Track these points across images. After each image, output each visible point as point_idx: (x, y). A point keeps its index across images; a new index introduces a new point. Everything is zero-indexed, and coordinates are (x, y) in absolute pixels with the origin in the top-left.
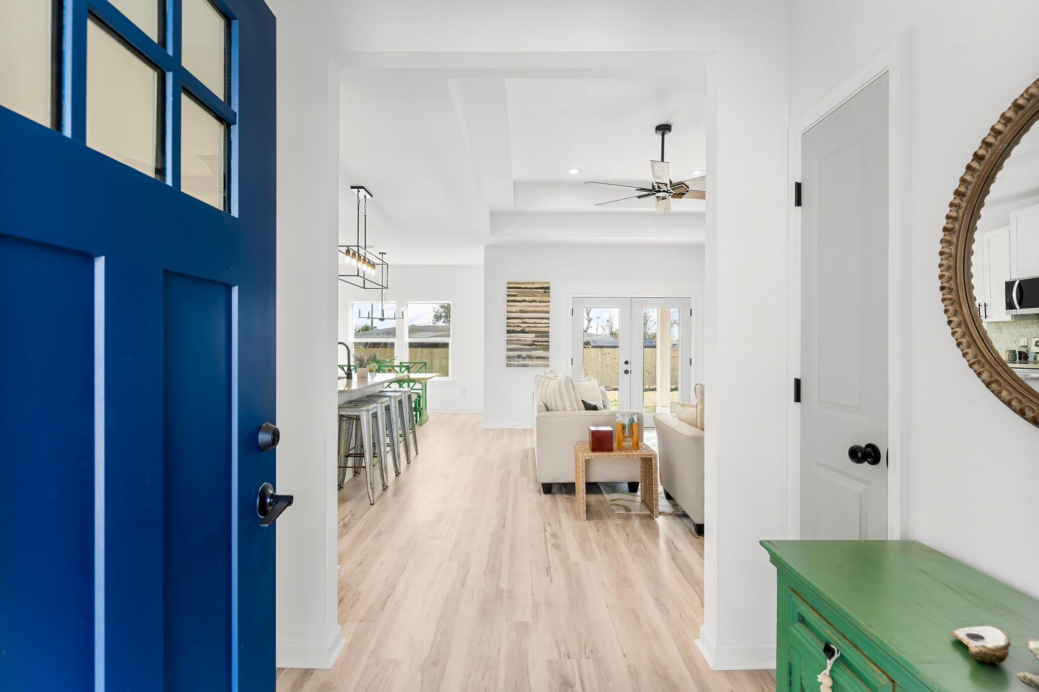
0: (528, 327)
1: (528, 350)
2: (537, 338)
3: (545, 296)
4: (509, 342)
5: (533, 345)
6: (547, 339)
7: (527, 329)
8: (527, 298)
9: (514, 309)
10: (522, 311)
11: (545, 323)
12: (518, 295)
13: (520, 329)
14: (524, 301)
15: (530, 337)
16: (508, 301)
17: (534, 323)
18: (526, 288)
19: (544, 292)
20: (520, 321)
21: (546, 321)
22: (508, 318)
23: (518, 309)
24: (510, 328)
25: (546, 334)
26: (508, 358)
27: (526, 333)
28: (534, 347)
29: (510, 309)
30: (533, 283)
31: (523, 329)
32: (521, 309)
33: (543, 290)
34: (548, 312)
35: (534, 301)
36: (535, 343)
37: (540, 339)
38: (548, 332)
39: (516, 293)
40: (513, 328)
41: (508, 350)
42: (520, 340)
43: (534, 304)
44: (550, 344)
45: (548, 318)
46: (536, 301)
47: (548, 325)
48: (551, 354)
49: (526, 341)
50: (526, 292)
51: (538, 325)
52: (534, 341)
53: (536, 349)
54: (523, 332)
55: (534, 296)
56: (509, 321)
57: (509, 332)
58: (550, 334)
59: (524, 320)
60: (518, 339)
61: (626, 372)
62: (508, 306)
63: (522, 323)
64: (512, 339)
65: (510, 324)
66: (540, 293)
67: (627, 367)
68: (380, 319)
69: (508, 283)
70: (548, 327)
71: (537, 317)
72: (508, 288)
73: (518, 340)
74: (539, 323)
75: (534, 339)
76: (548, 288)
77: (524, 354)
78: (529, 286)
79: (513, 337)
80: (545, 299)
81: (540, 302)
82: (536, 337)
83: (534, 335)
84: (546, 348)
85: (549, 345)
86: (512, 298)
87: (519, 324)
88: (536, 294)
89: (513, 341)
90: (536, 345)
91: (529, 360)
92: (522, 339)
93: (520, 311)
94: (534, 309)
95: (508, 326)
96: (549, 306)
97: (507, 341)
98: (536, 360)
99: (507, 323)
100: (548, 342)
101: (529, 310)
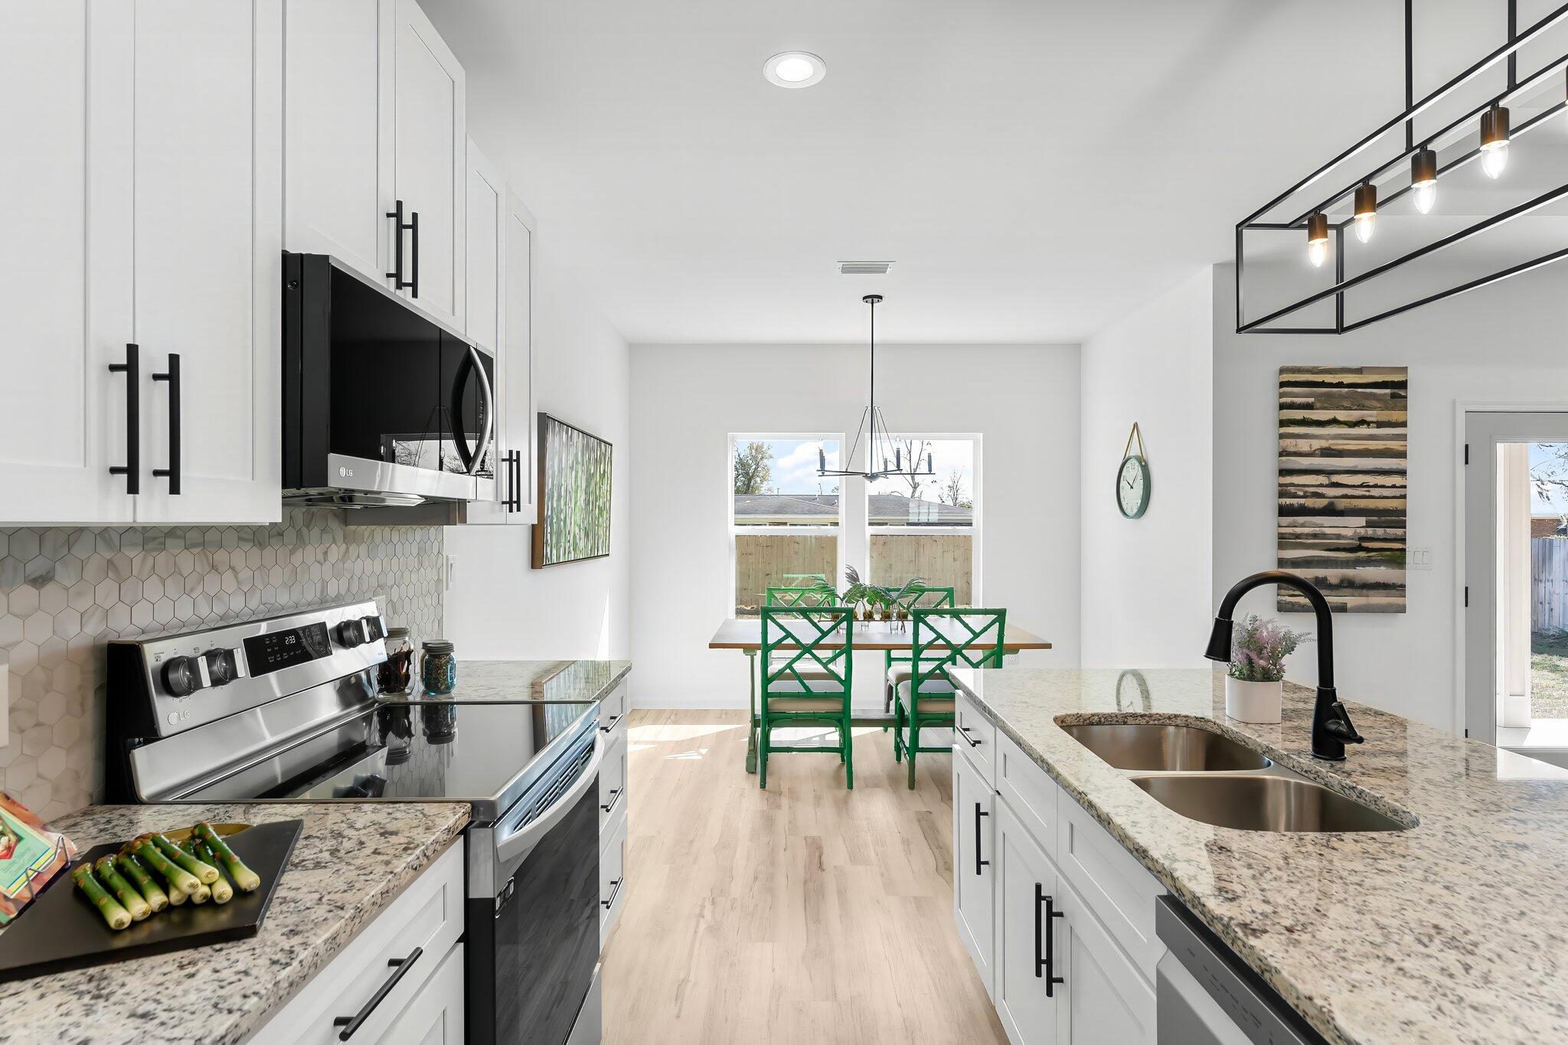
0: (1346, 496)
1: (1346, 564)
2: (1370, 531)
3: (1393, 409)
4: (1285, 541)
5: (1360, 548)
6: (1399, 532)
7: (1342, 504)
8: (1341, 415)
9: (1304, 445)
10: (1327, 452)
11: (1394, 486)
12: (1318, 405)
13: (1321, 503)
14: (1334, 422)
15: (1351, 527)
16: (1283, 423)
17: (1361, 486)
18: (1340, 385)
19: (1393, 396)
20: (1322, 479)
21: (1397, 480)
22: (1283, 472)
23: (1316, 444)
24: (1289, 501)
25: (1396, 518)
27: (1341, 513)
28: (1363, 554)
29: (1290, 444)
30: (1359, 371)
31: (1331, 504)
32: (1324, 444)
33: (1388, 391)
34: (1403, 455)
35: (1362, 422)
36: (1365, 544)
37: (1380, 532)
38: (1403, 513)
39: (1311, 400)
40: (1302, 501)
42: (1324, 536)
43: (1363, 430)
44: (1409, 546)
45: (1402, 473)
46: (1368, 424)
47: (1399, 491)
48: (1412, 575)
49: (1339, 536)
50: (1342, 397)
51: (1375, 492)
52: (1363, 539)
53: (1367, 562)
54: (1330, 511)
55: (1362, 407)
56: (1288, 480)
57: (1284, 511)
58: (1409, 519)
59: (1335, 478)
60: (1317, 530)
63: (1327, 486)
64: (1299, 530)
65: (1292, 489)
66: (1374, 396)
68: (866, 475)
69: (1282, 370)
71: (1370, 467)
73: (1315, 536)
74: (1376, 486)
75: (1362, 531)
76: (1403, 385)
77: (1332, 575)
78: (1349, 379)
79: (1303, 526)
80: (1395, 416)
81: (1380, 424)
82: (1369, 525)
83: (1362, 521)
84: (1397, 558)
85: (1404, 550)
86: (1298, 414)
87: (1320, 490)
88: (1368, 403)
89: (1298, 536)
90: (1368, 550)
91: (1349, 591)
92: (1328, 531)
93: (1322, 449)
94: (1364, 447)
95: (1281, 495)
96: (1404, 437)
97: (1281, 536)
98: (1371, 592)
99: (1280, 485)
100: (1403, 540)
101: (1347, 448)
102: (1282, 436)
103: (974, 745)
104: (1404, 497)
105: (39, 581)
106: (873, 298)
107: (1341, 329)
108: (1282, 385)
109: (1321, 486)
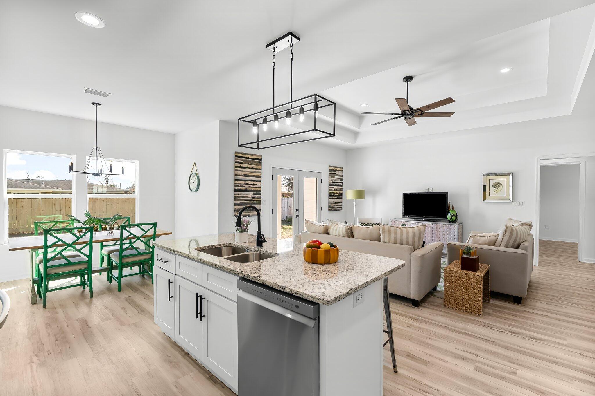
0: (249, 187)
1: (249, 204)
3: (259, 165)
4: (236, 199)
6: (260, 196)
7: (249, 189)
8: (249, 166)
9: (240, 173)
10: (246, 176)
11: (259, 185)
12: (244, 163)
13: (244, 189)
14: (247, 167)
15: (250, 195)
16: (236, 167)
17: (252, 184)
18: (248, 158)
19: (259, 162)
20: (244, 182)
21: (260, 183)
22: (236, 180)
23: (243, 173)
24: (237, 188)
25: (259, 193)
26: (236, 211)
27: (248, 191)
28: (253, 202)
29: (237, 172)
30: (252, 155)
31: (246, 189)
32: (245, 173)
34: (260, 177)
35: (253, 168)
36: (253, 199)
37: (256, 196)
38: (261, 191)
39: (242, 161)
40: (240, 188)
41: (236, 204)
42: (245, 197)
43: (253, 170)
45: (261, 181)
47: (259, 186)
48: (262, 207)
49: (248, 197)
50: (249, 161)
51: (255, 186)
52: (253, 198)
53: (254, 204)
54: (246, 191)
55: (253, 164)
56: (237, 182)
57: (236, 191)
58: (262, 193)
59: (248, 182)
61: (297, 216)
64: (239, 196)
65: (238, 185)
66: (255, 162)
67: (297, 213)
68: (94, 174)
69: (236, 153)
71: (254, 180)
73: (243, 197)
74: (255, 184)
75: (253, 196)
76: (261, 160)
78: (250, 157)
79: (240, 194)
80: (259, 167)
81: (257, 169)
82: (254, 194)
83: (252, 193)
84: (259, 203)
85: (261, 200)
86: (239, 165)
87: (244, 185)
89: (239, 197)
90: (254, 201)
92: (246, 196)
93: (244, 175)
94: (253, 174)
95: (235, 186)
96: (261, 173)
97: (235, 197)
99: (235, 183)
100: (260, 198)
101: (250, 174)
102: (235, 170)
103: (166, 263)
104: (261, 187)
106: (97, 104)
107: (258, 149)
108: (236, 156)
109: (244, 184)
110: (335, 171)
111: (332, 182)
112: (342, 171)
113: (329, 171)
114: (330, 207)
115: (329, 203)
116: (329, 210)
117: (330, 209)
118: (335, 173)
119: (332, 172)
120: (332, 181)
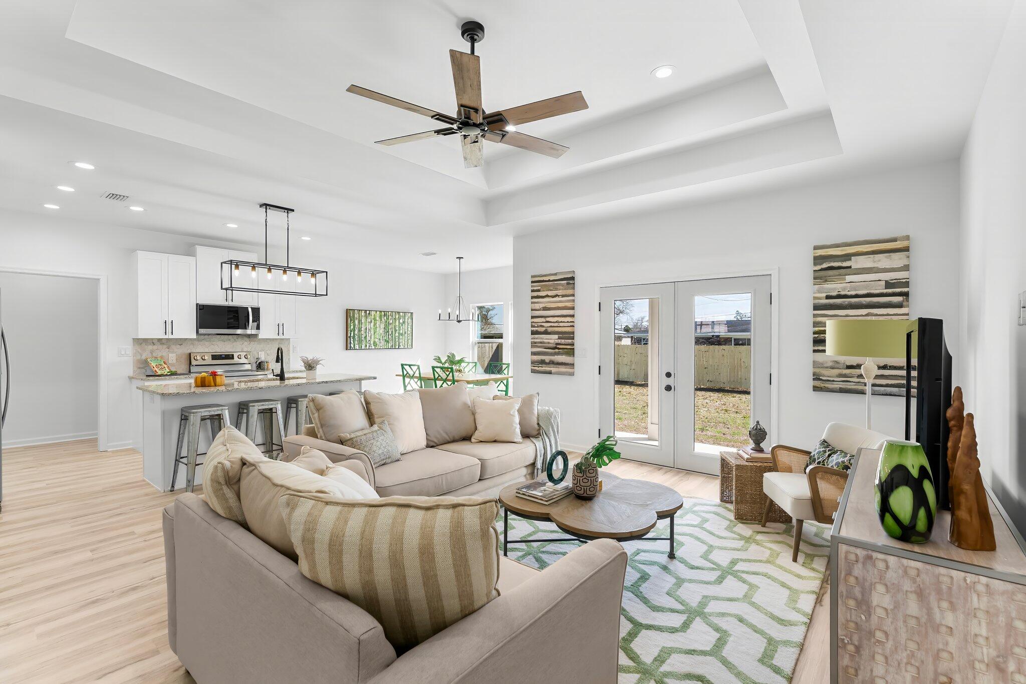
0: (551, 327)
1: (552, 354)
2: (559, 341)
3: (569, 289)
4: (534, 344)
5: (556, 348)
6: (571, 341)
7: (550, 330)
8: (550, 293)
9: (537, 306)
10: (545, 309)
11: (568, 322)
12: (542, 290)
13: (543, 329)
14: (547, 296)
15: (553, 339)
16: (533, 297)
17: (556, 322)
18: (549, 281)
19: (568, 284)
20: (543, 320)
21: (569, 319)
22: (533, 317)
23: (542, 306)
24: (534, 329)
25: (571, 335)
26: (533, 362)
27: (549, 333)
28: (557, 350)
29: (534, 306)
30: (556, 274)
31: (547, 329)
32: (544, 305)
33: (565, 282)
34: (573, 308)
35: (556, 296)
36: (558, 346)
37: (563, 341)
38: (573, 333)
39: (540, 288)
40: (536, 329)
41: (533, 354)
42: (544, 343)
43: (557, 299)
44: (576, 347)
45: (573, 316)
46: (559, 296)
47: (571, 324)
48: (578, 360)
49: (549, 343)
50: (550, 286)
51: (561, 324)
52: (557, 344)
53: (558, 354)
54: (546, 333)
55: (556, 289)
56: (533, 320)
57: (533, 333)
58: (575, 336)
59: (548, 319)
60: (543, 341)
61: (669, 388)
62: (532, 303)
63: (545, 322)
64: (536, 341)
65: (533, 324)
66: (562, 285)
67: (669, 382)
69: (532, 277)
70: (573, 326)
71: (559, 314)
72: (532, 282)
73: (541, 343)
74: (561, 322)
75: (557, 341)
76: (573, 278)
77: (547, 358)
78: (552, 278)
79: (537, 339)
80: (570, 292)
81: (563, 296)
82: (559, 338)
83: (556, 336)
84: (571, 352)
85: (573, 349)
86: (535, 294)
87: (543, 324)
88: (559, 287)
90: (559, 349)
91: (552, 365)
92: (546, 341)
93: (543, 308)
94: (558, 306)
95: (532, 326)
96: (573, 301)
97: (532, 343)
98: (560, 366)
99: (531, 322)
100: (572, 345)
101: (551, 306)
105: (180, 345)
106: (460, 258)
109: (543, 322)
110: (848, 257)
111: (828, 297)
112: (906, 249)
113: (815, 264)
114: (816, 377)
115: (816, 364)
116: (816, 389)
117: (818, 383)
118: (845, 264)
119: (825, 266)
120: (824, 295)
